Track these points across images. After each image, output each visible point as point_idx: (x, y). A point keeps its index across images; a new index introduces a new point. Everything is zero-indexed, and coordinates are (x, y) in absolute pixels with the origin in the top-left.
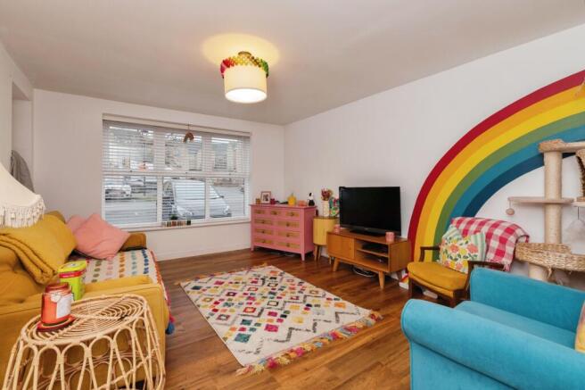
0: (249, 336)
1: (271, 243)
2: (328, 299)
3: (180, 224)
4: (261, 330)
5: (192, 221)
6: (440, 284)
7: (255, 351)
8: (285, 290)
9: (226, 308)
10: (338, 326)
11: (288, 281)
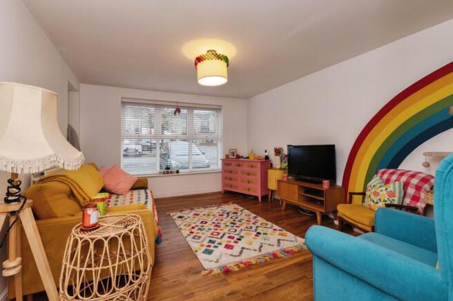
0: (213, 251)
1: (236, 188)
2: (274, 230)
3: (171, 172)
4: (221, 248)
5: (180, 171)
6: (361, 221)
7: (215, 260)
8: (243, 222)
9: (199, 231)
10: (279, 248)
11: (246, 215)
